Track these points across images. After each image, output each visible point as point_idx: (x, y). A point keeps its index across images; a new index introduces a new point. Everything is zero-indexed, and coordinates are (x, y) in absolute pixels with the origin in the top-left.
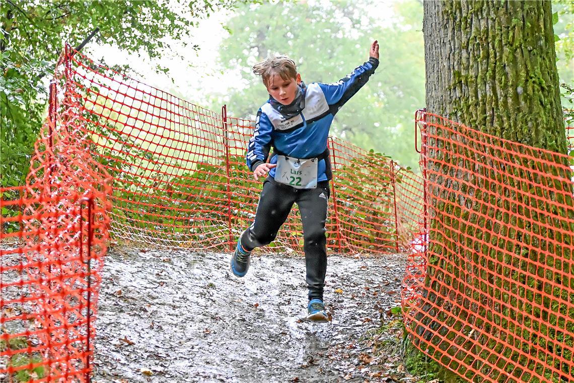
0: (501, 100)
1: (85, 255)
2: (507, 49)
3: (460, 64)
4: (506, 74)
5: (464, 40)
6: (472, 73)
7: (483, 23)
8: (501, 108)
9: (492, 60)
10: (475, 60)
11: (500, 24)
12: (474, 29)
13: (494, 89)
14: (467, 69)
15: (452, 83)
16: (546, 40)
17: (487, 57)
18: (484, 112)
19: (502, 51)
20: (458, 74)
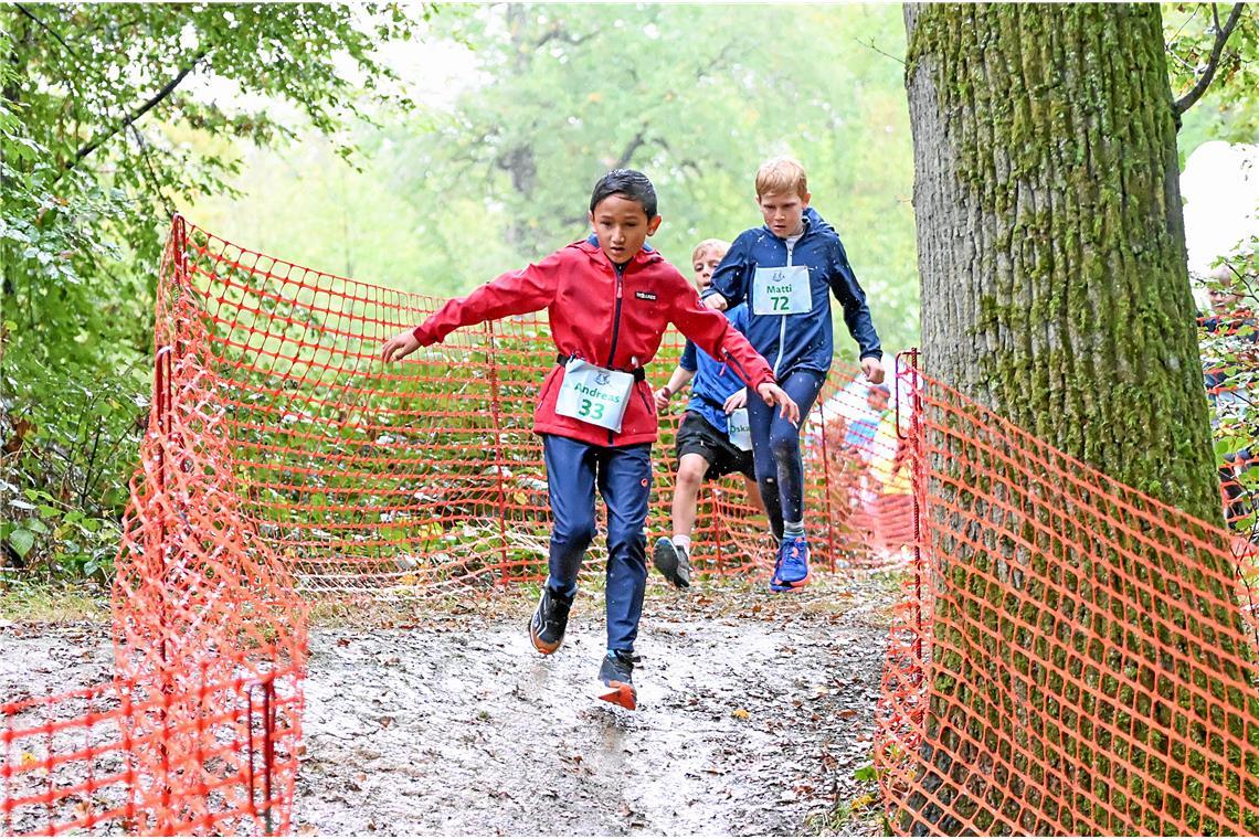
0: (1079, 359)
1: (260, 800)
2: (1090, 253)
3: (994, 281)
4: (1089, 305)
5: (1001, 233)
6: (1019, 302)
7: (1040, 197)
8: (1080, 376)
9: (1059, 275)
10: (1026, 275)
11: (1075, 200)
12: (1021, 211)
13: (1064, 336)
14: (1009, 292)
15: (977, 320)
16: (1170, 229)
17: (1050, 267)
18: (1045, 382)
19: (1080, 257)
20: (990, 303)
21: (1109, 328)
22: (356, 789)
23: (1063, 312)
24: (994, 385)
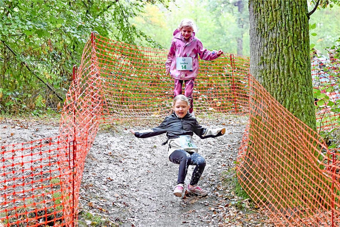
0: (281, 71)
2: (285, 47)
3: (263, 53)
4: (284, 59)
5: (266, 42)
6: (269, 58)
7: (274, 34)
8: (281, 75)
9: (278, 52)
10: (270, 52)
11: (282, 35)
12: (270, 38)
13: (278, 66)
14: (267, 56)
15: (260, 62)
17: (276, 50)
18: (274, 76)
19: (282, 48)
20: (263, 58)
21: (288, 65)
24: (263, 77)
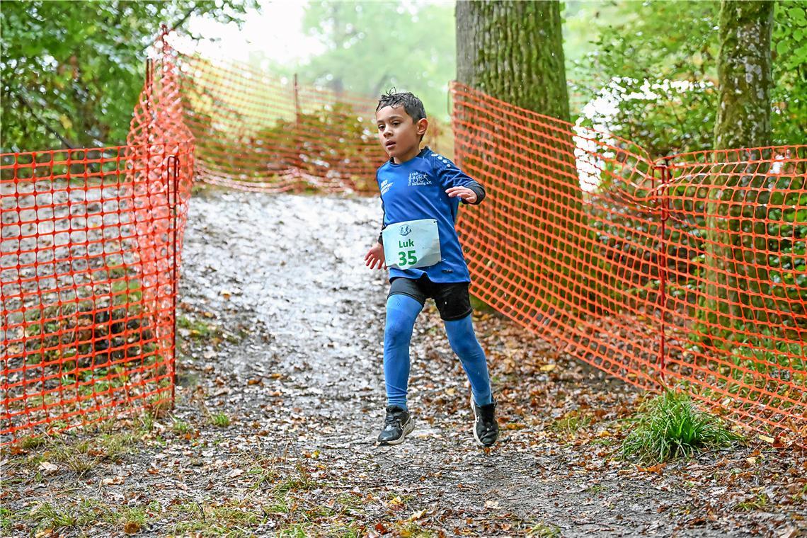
0: (517, 74)
1: (172, 202)
2: (522, 33)
3: (484, 43)
4: (521, 53)
5: (487, 24)
6: (493, 52)
7: (503, 10)
8: (516, 81)
9: (510, 41)
10: (496, 41)
11: (517, 11)
12: (495, 16)
13: (511, 65)
14: (490, 48)
15: (477, 59)
16: (555, 24)
17: (506, 38)
18: (503, 83)
19: (518, 34)
20: (482, 52)
21: (529, 62)
22: (226, 243)
23: (511, 55)
24: (483, 85)
